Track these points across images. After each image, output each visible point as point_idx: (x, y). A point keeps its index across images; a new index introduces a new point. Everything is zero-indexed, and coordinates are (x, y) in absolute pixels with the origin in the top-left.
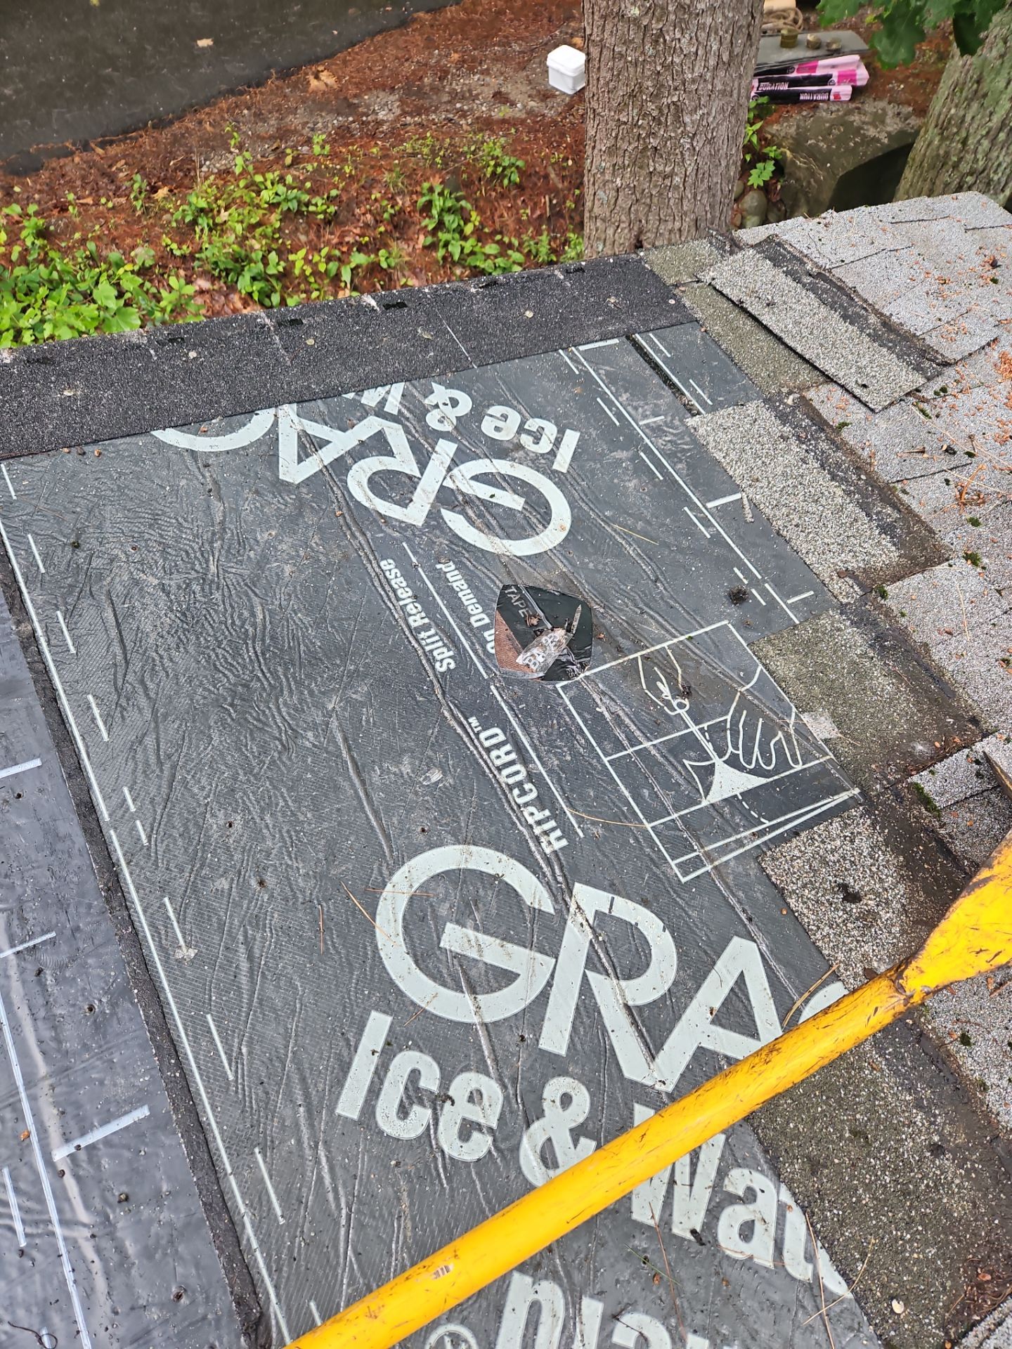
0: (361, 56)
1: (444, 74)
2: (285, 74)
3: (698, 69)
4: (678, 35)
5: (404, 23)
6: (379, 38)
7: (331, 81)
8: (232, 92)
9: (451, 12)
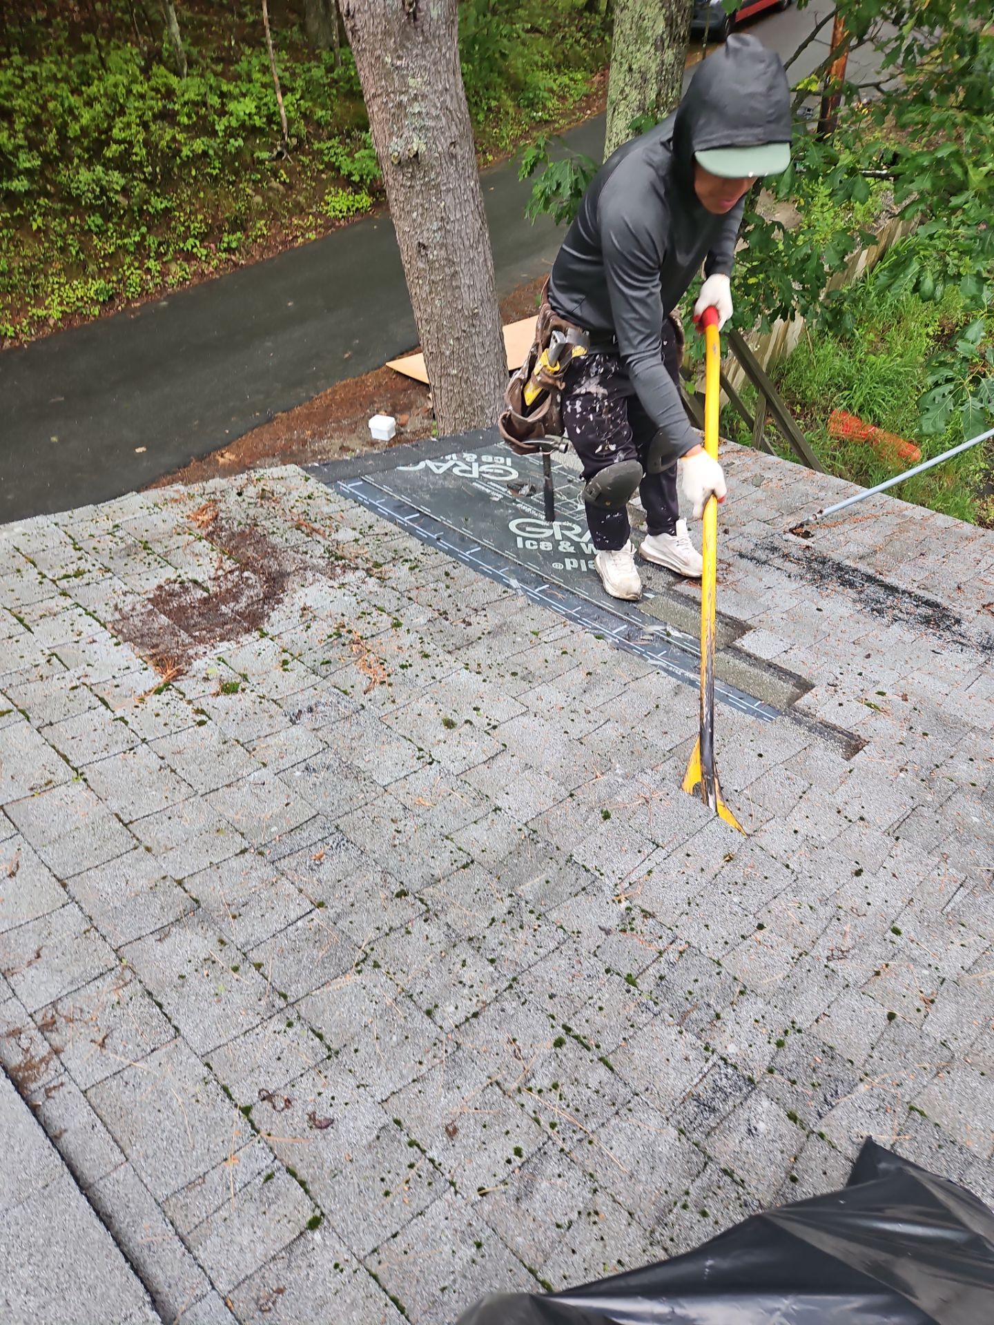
0: (248, 441)
1: (304, 443)
2: (201, 458)
5: (270, 420)
6: (256, 430)
7: (233, 457)
8: (168, 473)
9: (297, 410)
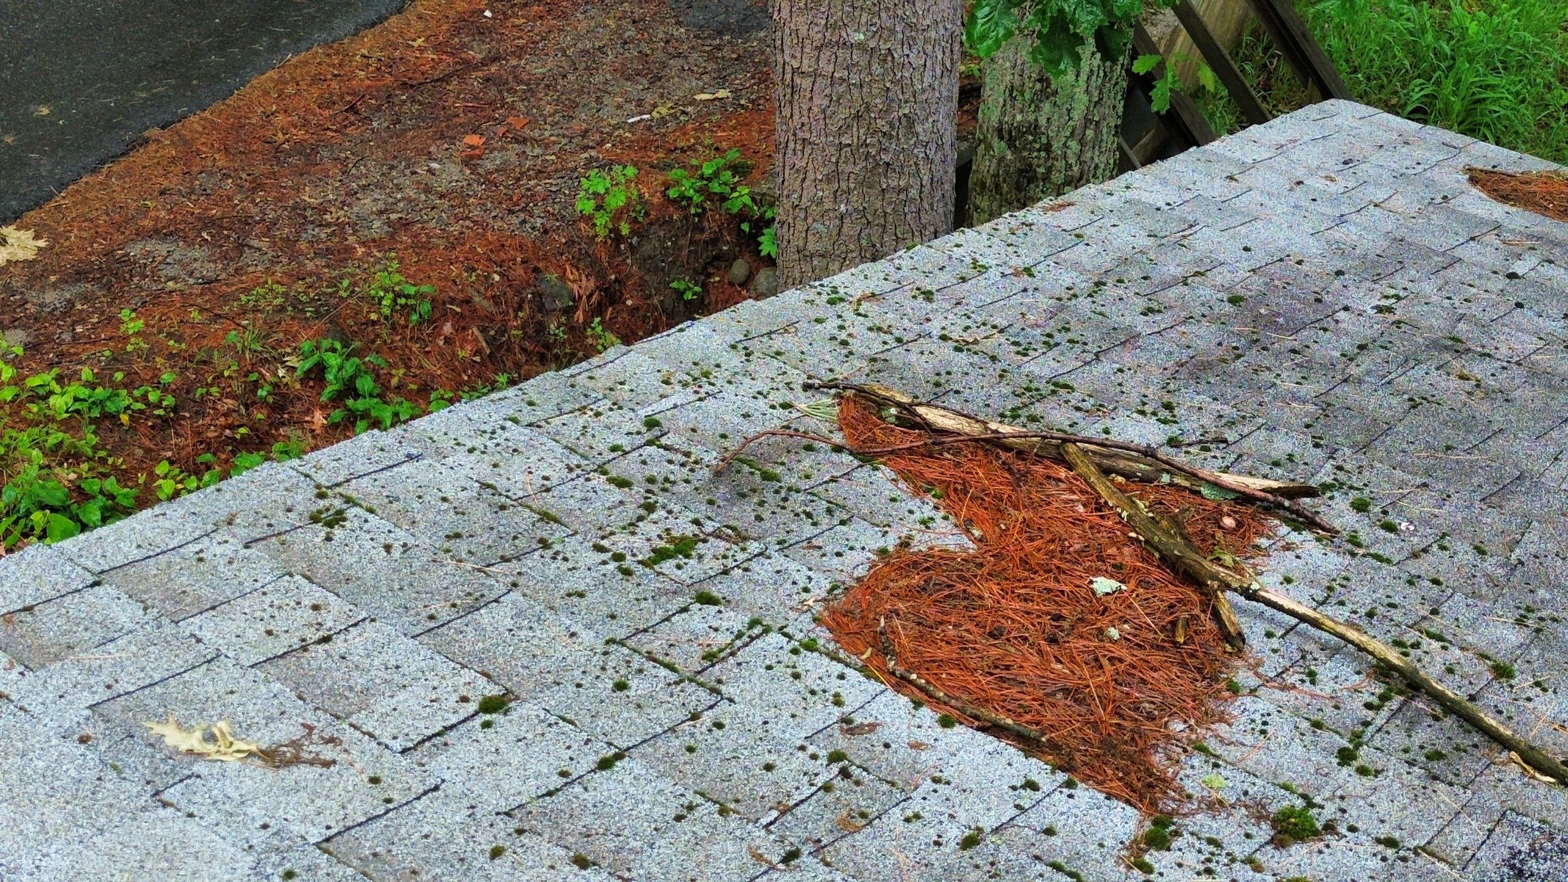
3: (927, 80)
4: (907, 52)
